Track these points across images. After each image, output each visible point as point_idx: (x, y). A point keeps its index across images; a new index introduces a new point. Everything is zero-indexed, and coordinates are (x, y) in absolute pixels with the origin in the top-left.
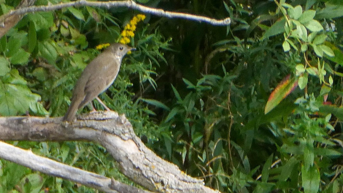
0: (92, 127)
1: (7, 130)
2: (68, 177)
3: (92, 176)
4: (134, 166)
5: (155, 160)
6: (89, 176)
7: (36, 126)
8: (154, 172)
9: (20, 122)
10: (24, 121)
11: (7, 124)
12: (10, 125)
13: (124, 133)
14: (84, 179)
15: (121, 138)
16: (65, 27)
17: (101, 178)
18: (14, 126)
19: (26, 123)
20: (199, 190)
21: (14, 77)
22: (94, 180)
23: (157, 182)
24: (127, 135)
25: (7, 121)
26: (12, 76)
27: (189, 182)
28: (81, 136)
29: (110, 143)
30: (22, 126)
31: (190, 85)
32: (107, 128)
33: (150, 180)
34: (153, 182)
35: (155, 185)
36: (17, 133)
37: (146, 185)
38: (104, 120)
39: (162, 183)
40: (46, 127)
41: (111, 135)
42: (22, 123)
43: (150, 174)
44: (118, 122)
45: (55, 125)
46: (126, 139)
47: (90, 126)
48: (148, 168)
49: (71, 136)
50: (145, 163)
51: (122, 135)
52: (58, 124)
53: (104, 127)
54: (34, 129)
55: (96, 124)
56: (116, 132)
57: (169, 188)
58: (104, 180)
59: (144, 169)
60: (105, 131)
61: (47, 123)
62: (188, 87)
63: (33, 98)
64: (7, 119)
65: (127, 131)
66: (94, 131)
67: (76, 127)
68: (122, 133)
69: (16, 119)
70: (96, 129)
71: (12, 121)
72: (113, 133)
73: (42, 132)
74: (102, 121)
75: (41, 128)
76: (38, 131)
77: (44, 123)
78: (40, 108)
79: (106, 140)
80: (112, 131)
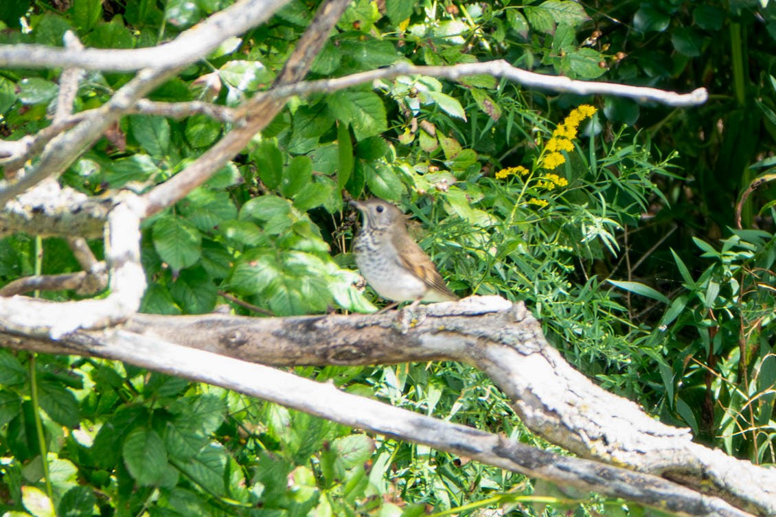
0: (456, 331)
1: (284, 344)
2: (410, 435)
3: (459, 430)
4: (545, 409)
5: (588, 392)
6: (453, 431)
7: (344, 334)
8: (586, 417)
9: (310, 326)
10: (319, 324)
11: (284, 332)
12: (291, 334)
13: (522, 341)
14: (443, 439)
15: (517, 349)
16: (429, 134)
17: (476, 434)
18: (297, 335)
19: (324, 329)
20: (680, 450)
21: (302, 237)
22: (463, 439)
23: (593, 439)
24: (528, 344)
25: (285, 326)
26: (297, 234)
27: (660, 436)
28: (436, 351)
29: (495, 362)
30: (313, 335)
31: (709, 251)
32: (488, 331)
33: (579, 434)
34: (586, 439)
35: (590, 444)
36: (304, 349)
37: (572, 445)
38: (481, 315)
39: (605, 440)
40: (363, 336)
41: (497, 346)
42: (315, 329)
43: (579, 423)
44: (510, 317)
45: (382, 331)
46: (528, 352)
47: (453, 328)
48: (575, 410)
49: (416, 350)
50: (568, 401)
51: (519, 345)
52: (387, 328)
53: (481, 329)
54: (340, 341)
55: (466, 323)
56: (507, 339)
57: (619, 449)
58: (484, 438)
59: (566, 412)
60: (484, 338)
61: (365, 326)
62: (704, 255)
63: (342, 279)
64: (284, 321)
65: (528, 335)
66: (463, 339)
67: (424, 332)
68: (520, 341)
69: (301, 322)
70: (466, 335)
71: (294, 326)
72: (500, 341)
73: (355, 345)
74: (476, 318)
75: (355, 338)
76: (347, 344)
77: (358, 328)
78: (356, 297)
79: (487, 356)
80: (498, 338)
